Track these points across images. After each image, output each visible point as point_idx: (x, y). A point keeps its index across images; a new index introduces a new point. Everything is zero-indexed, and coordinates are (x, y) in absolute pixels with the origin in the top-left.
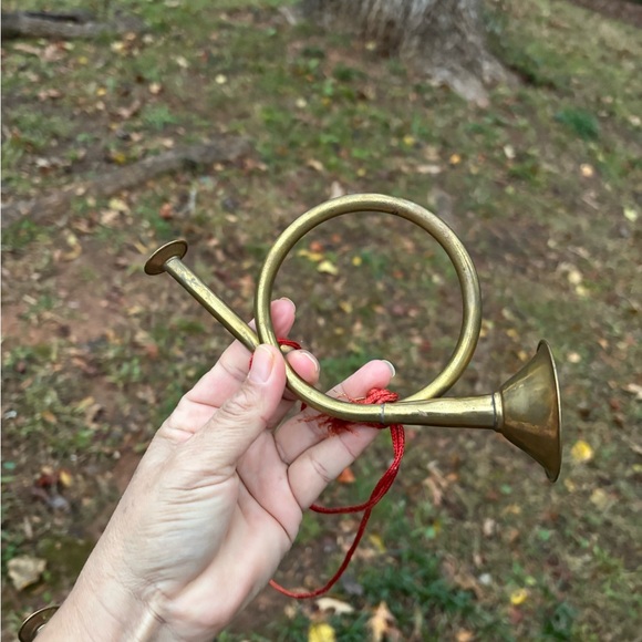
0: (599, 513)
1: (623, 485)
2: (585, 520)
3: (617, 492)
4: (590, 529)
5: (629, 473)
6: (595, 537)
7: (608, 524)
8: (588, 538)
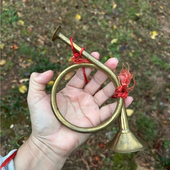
0: (85, 32)
1: (90, 22)
2: (82, 35)
3: (89, 25)
4: (84, 36)
5: (91, 19)
6: (86, 38)
7: (88, 33)
8: (84, 39)
